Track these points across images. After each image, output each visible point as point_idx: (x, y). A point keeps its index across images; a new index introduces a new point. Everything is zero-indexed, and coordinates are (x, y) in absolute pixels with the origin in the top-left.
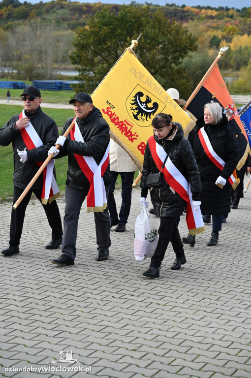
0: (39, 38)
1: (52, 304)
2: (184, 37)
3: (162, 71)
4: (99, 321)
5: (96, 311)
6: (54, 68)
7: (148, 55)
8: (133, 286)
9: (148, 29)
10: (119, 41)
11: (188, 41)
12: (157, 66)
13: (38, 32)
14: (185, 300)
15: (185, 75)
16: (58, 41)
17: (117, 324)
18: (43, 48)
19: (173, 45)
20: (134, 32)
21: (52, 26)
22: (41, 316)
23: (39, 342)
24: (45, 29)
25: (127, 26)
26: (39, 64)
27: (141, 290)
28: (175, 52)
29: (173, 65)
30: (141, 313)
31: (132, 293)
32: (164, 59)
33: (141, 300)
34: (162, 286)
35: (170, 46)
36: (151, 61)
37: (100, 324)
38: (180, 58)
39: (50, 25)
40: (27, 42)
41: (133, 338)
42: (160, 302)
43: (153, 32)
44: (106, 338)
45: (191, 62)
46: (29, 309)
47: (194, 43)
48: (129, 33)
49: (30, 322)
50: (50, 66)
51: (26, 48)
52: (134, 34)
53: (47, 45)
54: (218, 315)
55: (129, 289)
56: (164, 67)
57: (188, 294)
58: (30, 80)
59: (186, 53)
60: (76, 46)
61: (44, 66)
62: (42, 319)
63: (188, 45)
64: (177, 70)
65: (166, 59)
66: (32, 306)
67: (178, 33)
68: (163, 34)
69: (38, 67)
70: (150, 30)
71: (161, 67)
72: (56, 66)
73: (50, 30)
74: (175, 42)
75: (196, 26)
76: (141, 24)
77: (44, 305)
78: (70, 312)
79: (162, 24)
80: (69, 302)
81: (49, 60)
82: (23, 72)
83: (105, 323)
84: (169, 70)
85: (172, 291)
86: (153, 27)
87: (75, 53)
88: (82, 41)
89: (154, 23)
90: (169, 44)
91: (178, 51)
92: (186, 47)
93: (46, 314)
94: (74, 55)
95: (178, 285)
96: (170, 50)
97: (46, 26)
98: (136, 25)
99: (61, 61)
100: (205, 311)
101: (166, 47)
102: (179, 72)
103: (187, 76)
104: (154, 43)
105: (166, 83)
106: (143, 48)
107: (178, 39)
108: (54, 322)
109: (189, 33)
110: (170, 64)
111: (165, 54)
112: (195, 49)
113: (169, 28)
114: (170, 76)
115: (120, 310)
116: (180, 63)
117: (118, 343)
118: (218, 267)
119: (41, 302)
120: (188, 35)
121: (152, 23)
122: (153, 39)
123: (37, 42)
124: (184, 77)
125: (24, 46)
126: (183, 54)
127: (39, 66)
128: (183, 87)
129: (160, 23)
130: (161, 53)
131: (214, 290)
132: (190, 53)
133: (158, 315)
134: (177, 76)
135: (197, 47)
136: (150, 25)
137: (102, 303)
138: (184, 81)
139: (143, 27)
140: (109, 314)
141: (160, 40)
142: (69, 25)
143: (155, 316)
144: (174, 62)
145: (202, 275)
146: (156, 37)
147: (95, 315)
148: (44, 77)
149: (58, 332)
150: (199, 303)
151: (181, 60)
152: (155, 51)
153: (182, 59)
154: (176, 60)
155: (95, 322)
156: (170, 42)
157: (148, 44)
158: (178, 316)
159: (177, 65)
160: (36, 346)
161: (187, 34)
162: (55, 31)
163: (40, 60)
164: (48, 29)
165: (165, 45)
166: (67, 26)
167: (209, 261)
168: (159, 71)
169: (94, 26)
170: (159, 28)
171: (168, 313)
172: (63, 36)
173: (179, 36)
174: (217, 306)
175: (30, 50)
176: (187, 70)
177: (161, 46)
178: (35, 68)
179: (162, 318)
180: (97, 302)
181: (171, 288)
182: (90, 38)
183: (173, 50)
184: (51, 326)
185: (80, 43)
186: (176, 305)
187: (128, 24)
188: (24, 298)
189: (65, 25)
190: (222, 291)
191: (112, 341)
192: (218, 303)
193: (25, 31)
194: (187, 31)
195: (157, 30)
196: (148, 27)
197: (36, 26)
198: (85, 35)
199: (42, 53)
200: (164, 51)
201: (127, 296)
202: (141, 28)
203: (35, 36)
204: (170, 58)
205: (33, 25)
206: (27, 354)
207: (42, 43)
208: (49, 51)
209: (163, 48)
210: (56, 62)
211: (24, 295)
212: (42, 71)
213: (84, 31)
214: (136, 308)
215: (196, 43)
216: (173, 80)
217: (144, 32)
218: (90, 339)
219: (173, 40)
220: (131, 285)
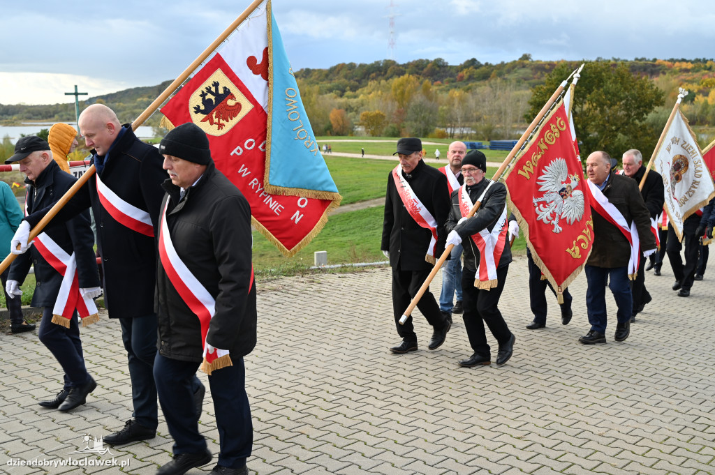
0: (499, 98)
1: (442, 376)
2: (649, 92)
3: (624, 128)
4: (490, 399)
5: (489, 388)
6: (514, 128)
7: (608, 111)
8: (541, 361)
9: (609, 85)
10: (578, 98)
11: (654, 96)
12: (619, 123)
13: (498, 93)
14: (597, 382)
15: (649, 132)
16: (518, 101)
17: (509, 405)
18: (503, 108)
19: (636, 100)
20: (594, 88)
21: (512, 86)
22: (427, 389)
23: (415, 419)
24: (505, 90)
25: (587, 82)
26: (498, 124)
27: (548, 367)
28: (639, 107)
29: (637, 122)
30: (540, 394)
31: (537, 369)
32: (626, 115)
33: (544, 378)
34: (574, 363)
35: (633, 101)
36: (611, 118)
37: (490, 403)
38: (645, 114)
39: (510, 85)
40: (487, 103)
41: (523, 423)
42: (566, 382)
43: (614, 87)
44: (491, 420)
45: (659, 118)
46: (416, 380)
47: (660, 97)
48: (588, 89)
49: (412, 395)
50: (509, 127)
51: (486, 109)
52: (593, 90)
53: (507, 105)
54: (633, 403)
55: (535, 364)
56: (627, 124)
57: (603, 374)
58: (489, 140)
59: (651, 108)
60: (531, 104)
61: (503, 125)
62: (426, 392)
63: (654, 100)
64: (640, 127)
65: (629, 116)
66: (420, 377)
67: (642, 87)
68: (626, 89)
69: (498, 128)
70: (611, 86)
71: (623, 124)
72: (515, 126)
73: (510, 90)
74: (639, 97)
75: (668, 80)
76: (601, 79)
77: (434, 377)
78: (460, 386)
79: (625, 79)
80: (462, 376)
81: (508, 120)
82: (481, 133)
83: (496, 403)
84: (632, 126)
85: (585, 370)
86: (615, 82)
87: (530, 112)
88: (537, 100)
89: (616, 77)
90: (633, 99)
91: (642, 107)
92: (651, 102)
93: (434, 387)
94: (530, 114)
95: (594, 363)
96: (633, 106)
97: (506, 86)
98: (596, 80)
99: (521, 121)
100: (618, 397)
101: (629, 102)
102: (643, 128)
103: (652, 132)
104: (615, 99)
105: (628, 140)
106: (604, 105)
107: (643, 94)
108: (438, 398)
109: (655, 87)
110: (633, 120)
111: (628, 110)
112: (662, 104)
113: (632, 82)
114: (632, 133)
115: (516, 388)
116: (644, 119)
117: (503, 428)
118: (648, 344)
119: (432, 374)
120: (654, 90)
121: (613, 78)
122: (614, 95)
123: (496, 103)
124: (648, 134)
125: (483, 107)
126: (647, 110)
127: (498, 126)
128: (648, 144)
129: (622, 78)
130: (623, 110)
131: (636, 371)
132: (656, 108)
133: (560, 397)
134: (641, 133)
135: (664, 102)
136: (611, 81)
137: (499, 379)
138: (649, 138)
139: (603, 82)
140: (503, 392)
141: (622, 96)
142: (530, 84)
143: (557, 398)
144: (637, 118)
145: (626, 353)
146: (618, 92)
147: (487, 392)
148: (503, 137)
149: (438, 410)
150: (613, 387)
151: (645, 116)
152: (616, 107)
153: (647, 115)
154: (640, 116)
155: (484, 400)
156: (634, 98)
157: (609, 100)
158: (584, 400)
159: (641, 121)
160: (409, 424)
161: (652, 89)
162: (516, 90)
163: (500, 120)
164: (508, 89)
165: (628, 100)
166: (528, 85)
167: (639, 336)
168: (621, 129)
169: (550, 84)
170: (621, 83)
171: (573, 396)
172: (523, 96)
173: (643, 91)
174: (634, 392)
175: (489, 111)
176: (654, 127)
177: (624, 101)
178: (493, 128)
179: (565, 401)
180: (494, 377)
181: (584, 366)
182: (546, 95)
183: (636, 106)
184: (434, 402)
185: (535, 102)
186: (585, 386)
187: (588, 80)
188: (415, 368)
189: (526, 84)
190: (646, 374)
191: (497, 424)
192: (637, 387)
193: (485, 92)
194: (652, 85)
195: (619, 85)
196: (608, 82)
197: (496, 87)
198: (541, 93)
199: (501, 113)
200: (627, 107)
201: (530, 373)
202: (602, 84)
203: (495, 96)
204: (633, 114)
205: (493, 86)
206: (397, 432)
207: (501, 103)
208: (509, 111)
209: (626, 105)
210: (516, 121)
211: (416, 365)
212: (500, 132)
213: (540, 89)
214: (536, 387)
215: (663, 98)
216: (636, 137)
217: (605, 87)
218: (472, 421)
219: (637, 95)
220: (538, 359)
